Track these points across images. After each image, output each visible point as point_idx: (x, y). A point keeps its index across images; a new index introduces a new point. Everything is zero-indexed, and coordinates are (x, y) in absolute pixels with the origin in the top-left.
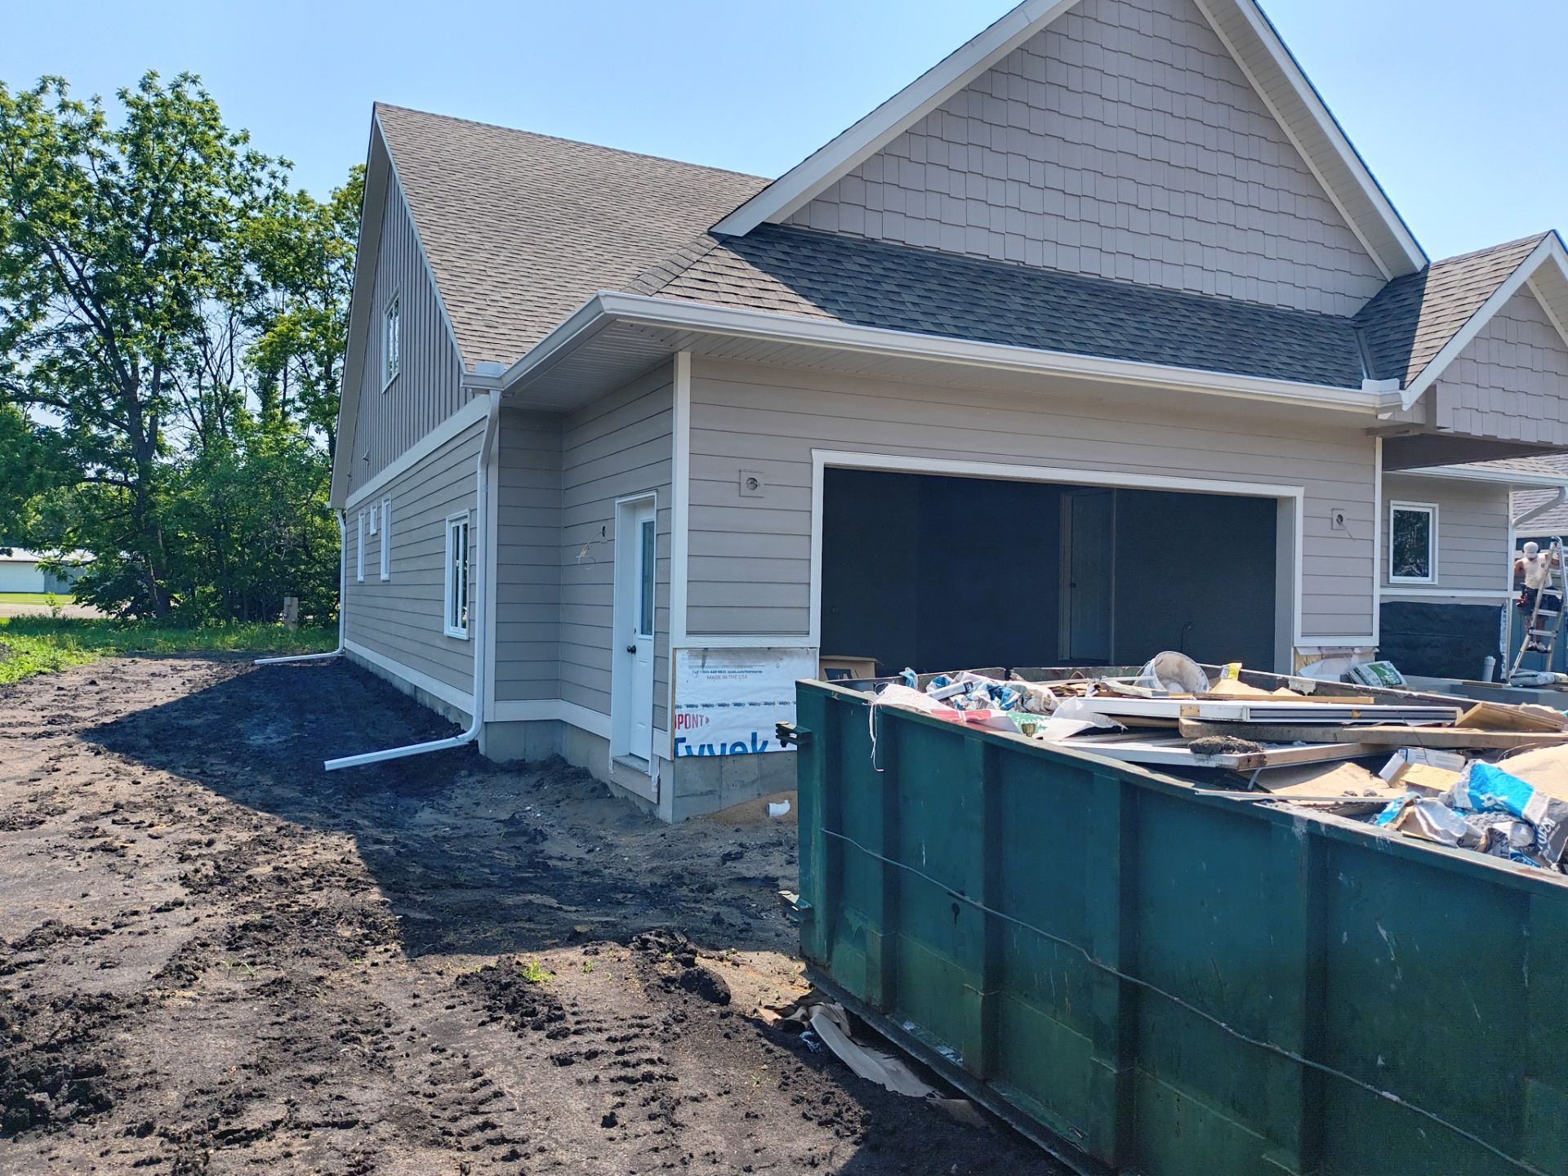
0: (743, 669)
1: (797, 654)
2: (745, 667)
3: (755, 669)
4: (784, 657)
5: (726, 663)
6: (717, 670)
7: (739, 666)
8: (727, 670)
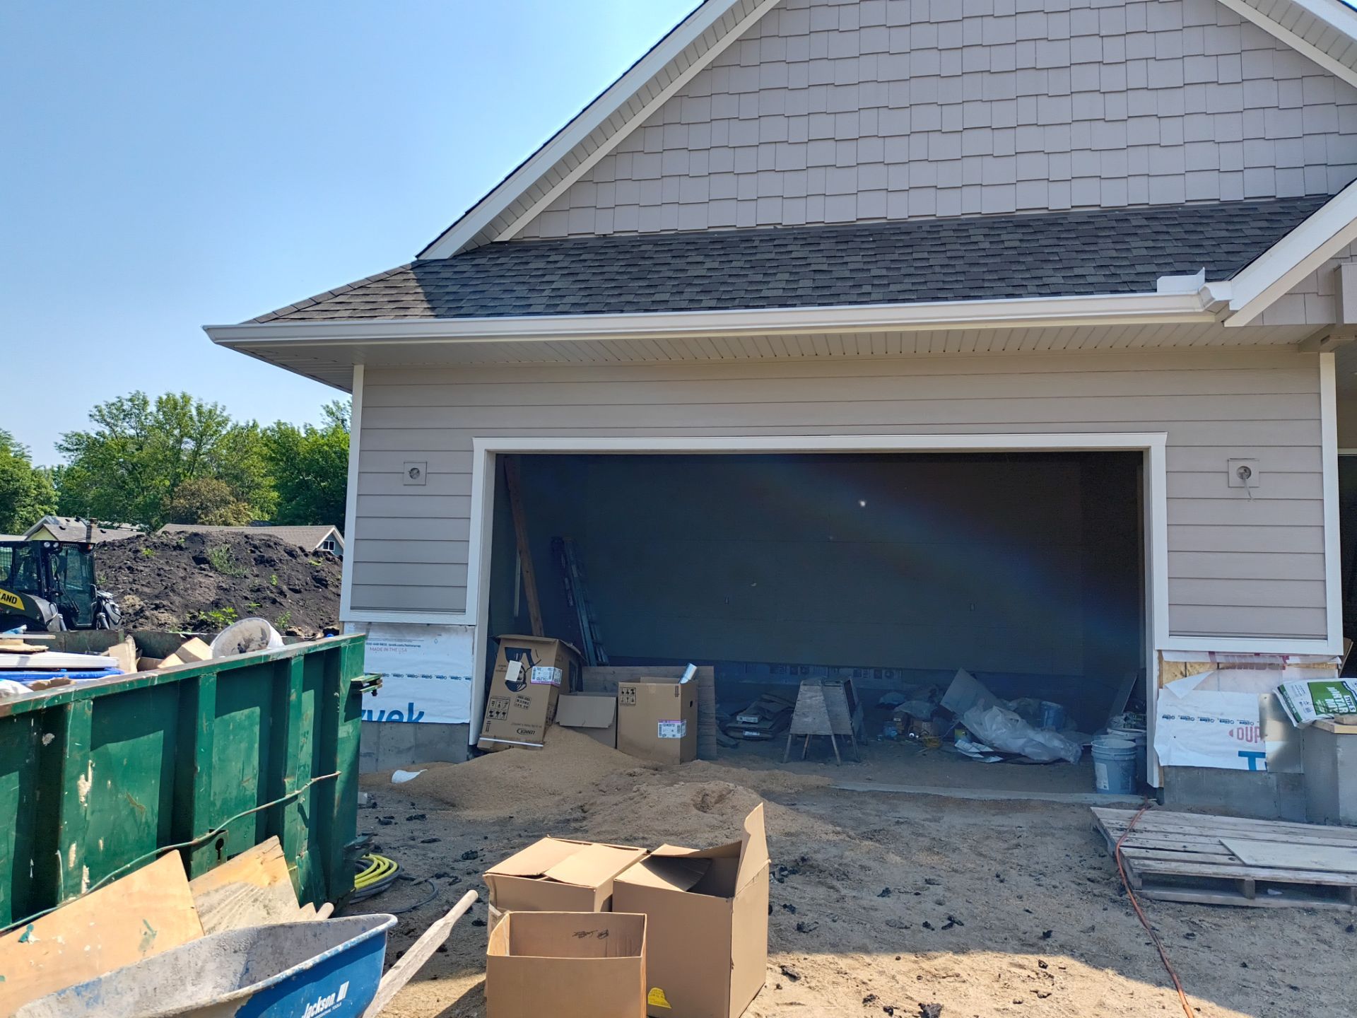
0: (404, 643)
1: (456, 631)
2: (405, 641)
3: (414, 643)
4: (443, 634)
5: (388, 636)
6: (379, 642)
7: (401, 640)
8: (388, 643)
